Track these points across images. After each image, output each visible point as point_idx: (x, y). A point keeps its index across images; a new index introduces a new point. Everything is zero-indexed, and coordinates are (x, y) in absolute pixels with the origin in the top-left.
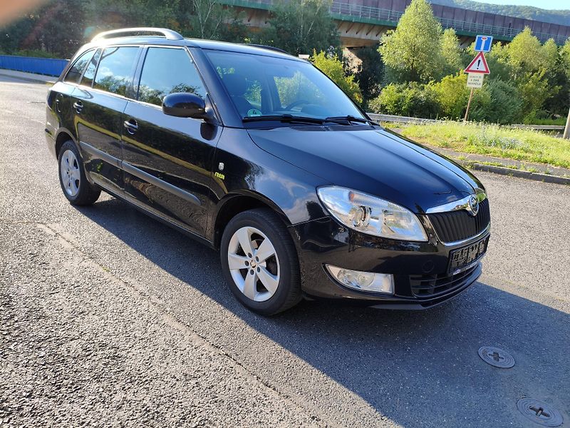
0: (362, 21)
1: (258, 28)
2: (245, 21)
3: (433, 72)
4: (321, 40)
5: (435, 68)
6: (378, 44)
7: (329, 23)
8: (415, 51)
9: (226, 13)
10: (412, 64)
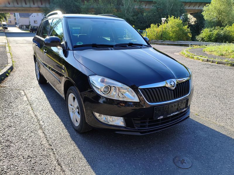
0: (196, 2)
1: (149, 9)
2: (144, 7)
3: (229, 22)
4: (176, 11)
5: (230, 19)
6: (202, 11)
7: (180, 4)
8: (220, 12)
9: (135, 4)
10: (219, 19)
